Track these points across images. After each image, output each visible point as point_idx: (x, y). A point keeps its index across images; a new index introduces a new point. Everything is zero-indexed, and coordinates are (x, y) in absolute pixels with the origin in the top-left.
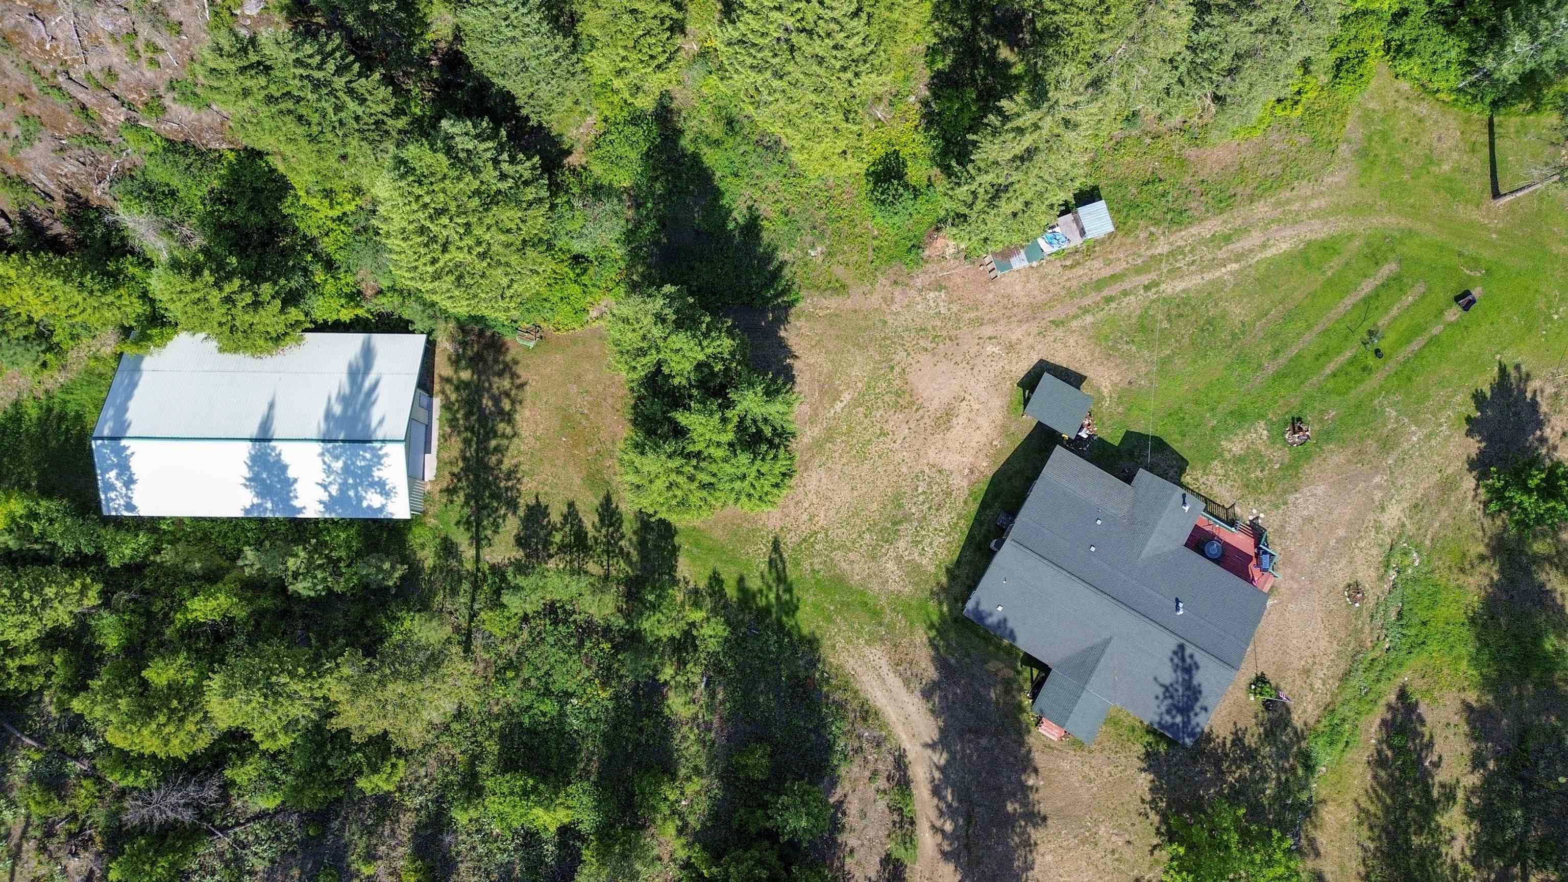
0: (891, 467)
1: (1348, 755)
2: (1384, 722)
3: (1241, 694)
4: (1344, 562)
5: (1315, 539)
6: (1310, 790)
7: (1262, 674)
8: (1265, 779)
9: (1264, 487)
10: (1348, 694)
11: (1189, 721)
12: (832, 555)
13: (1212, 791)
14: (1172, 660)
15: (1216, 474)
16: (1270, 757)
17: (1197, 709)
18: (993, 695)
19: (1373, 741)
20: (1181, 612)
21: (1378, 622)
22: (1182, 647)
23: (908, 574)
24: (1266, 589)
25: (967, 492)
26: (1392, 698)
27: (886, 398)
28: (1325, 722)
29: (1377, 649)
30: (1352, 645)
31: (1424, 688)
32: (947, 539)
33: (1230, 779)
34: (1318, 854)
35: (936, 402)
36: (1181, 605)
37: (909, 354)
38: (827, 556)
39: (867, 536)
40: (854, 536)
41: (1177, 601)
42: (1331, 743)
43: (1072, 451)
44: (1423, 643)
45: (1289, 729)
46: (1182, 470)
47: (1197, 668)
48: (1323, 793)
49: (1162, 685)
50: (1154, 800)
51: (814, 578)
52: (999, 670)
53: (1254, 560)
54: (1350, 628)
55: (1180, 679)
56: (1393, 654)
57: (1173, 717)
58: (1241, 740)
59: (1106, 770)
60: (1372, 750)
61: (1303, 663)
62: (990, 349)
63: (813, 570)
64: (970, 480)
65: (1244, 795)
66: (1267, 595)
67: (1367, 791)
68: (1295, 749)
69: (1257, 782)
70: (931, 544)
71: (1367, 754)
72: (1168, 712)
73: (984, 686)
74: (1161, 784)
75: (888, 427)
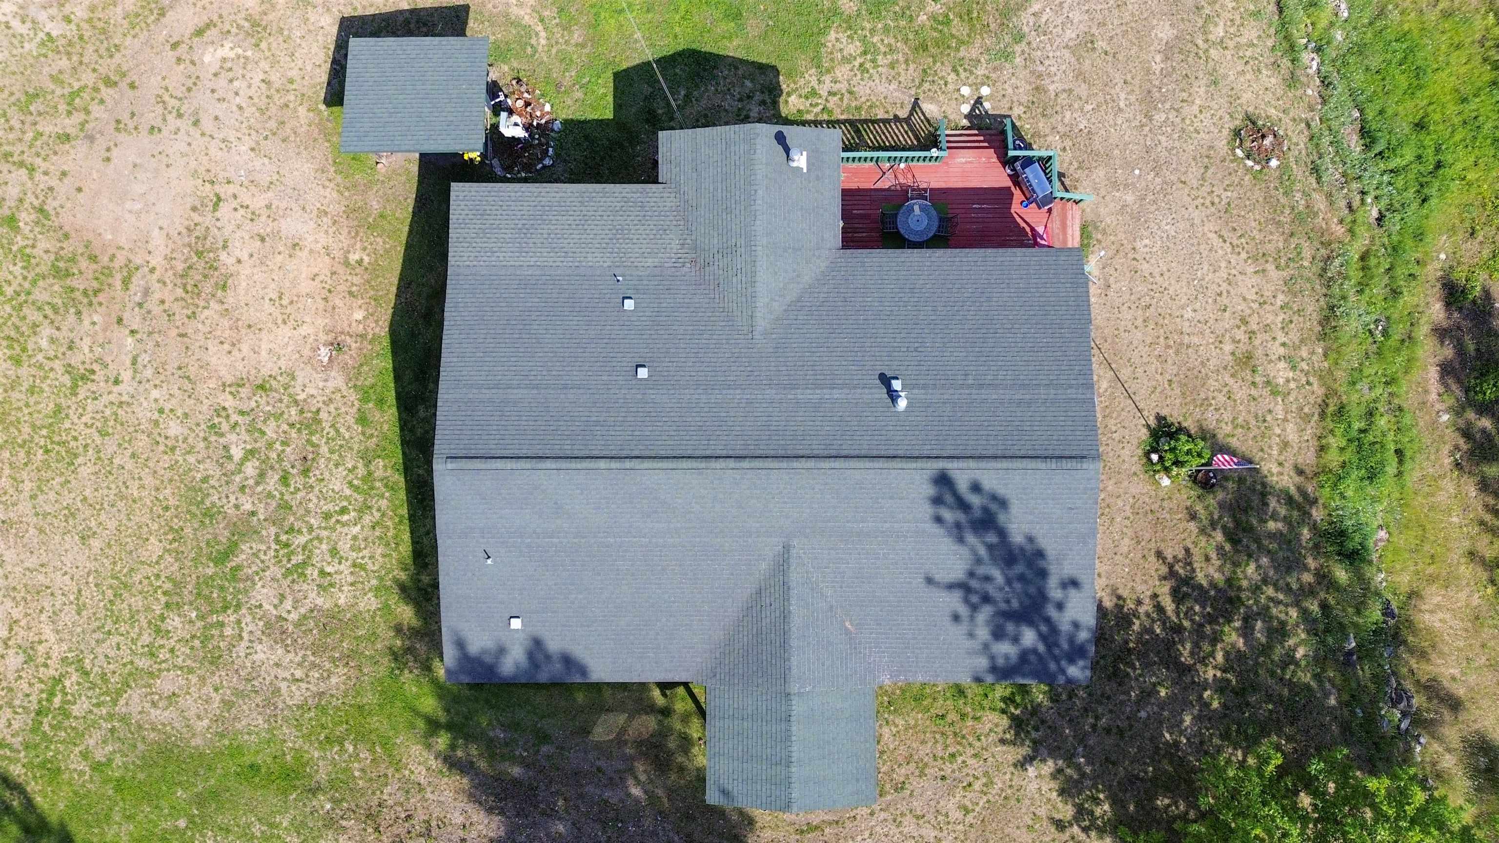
0: (142, 442)
1: (1412, 476)
2: (1446, 370)
3: (1140, 487)
4: (1200, 90)
5: (1118, 79)
6: (1378, 594)
7: (1160, 418)
8: (1279, 631)
9: (959, 28)
10: (1352, 355)
11: (1054, 630)
12: (121, 708)
13: (1188, 720)
14: (938, 520)
15: (847, 60)
16: (1265, 581)
17: (1055, 593)
18: (636, 791)
19: (1445, 417)
20: (902, 404)
21: (1332, 174)
22: (943, 480)
23: (318, 649)
24: (1074, 240)
25: (353, 396)
26: (1436, 312)
27: (40, 295)
28: (1335, 442)
29: (1360, 230)
30: (1307, 253)
31: (1486, 253)
32: (367, 519)
33: (1210, 673)
34: (1455, 705)
35: (158, 239)
36: (896, 385)
37: (32, 170)
38: (111, 716)
39: (174, 622)
40: (146, 639)
41: (885, 380)
42: (1372, 476)
43: (525, 180)
44: (1439, 165)
45: (1273, 503)
46: (773, 92)
47: (1003, 503)
48: (1405, 580)
49: (951, 587)
50: (1080, 812)
51: (106, 781)
52: (623, 730)
53: (1017, 193)
54: (1285, 218)
55: (982, 551)
56: (1394, 223)
57: (1016, 640)
58: (1188, 581)
59: (950, 805)
60: (1453, 437)
61: (1228, 347)
62: (211, 57)
63: (97, 767)
64: (344, 367)
65: (1255, 688)
66: (1080, 253)
67: (1482, 523)
68: (1306, 533)
69: (1266, 650)
70: (334, 552)
71: (1446, 449)
72: (998, 634)
73: (611, 783)
74: (1078, 768)
75: (81, 357)
